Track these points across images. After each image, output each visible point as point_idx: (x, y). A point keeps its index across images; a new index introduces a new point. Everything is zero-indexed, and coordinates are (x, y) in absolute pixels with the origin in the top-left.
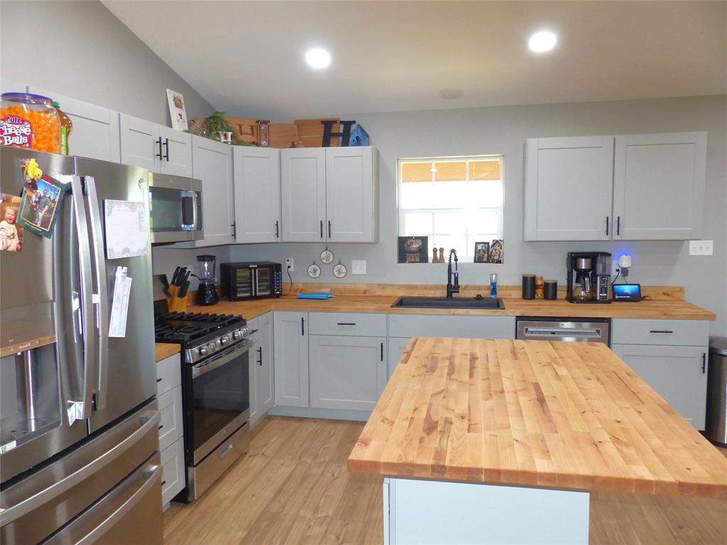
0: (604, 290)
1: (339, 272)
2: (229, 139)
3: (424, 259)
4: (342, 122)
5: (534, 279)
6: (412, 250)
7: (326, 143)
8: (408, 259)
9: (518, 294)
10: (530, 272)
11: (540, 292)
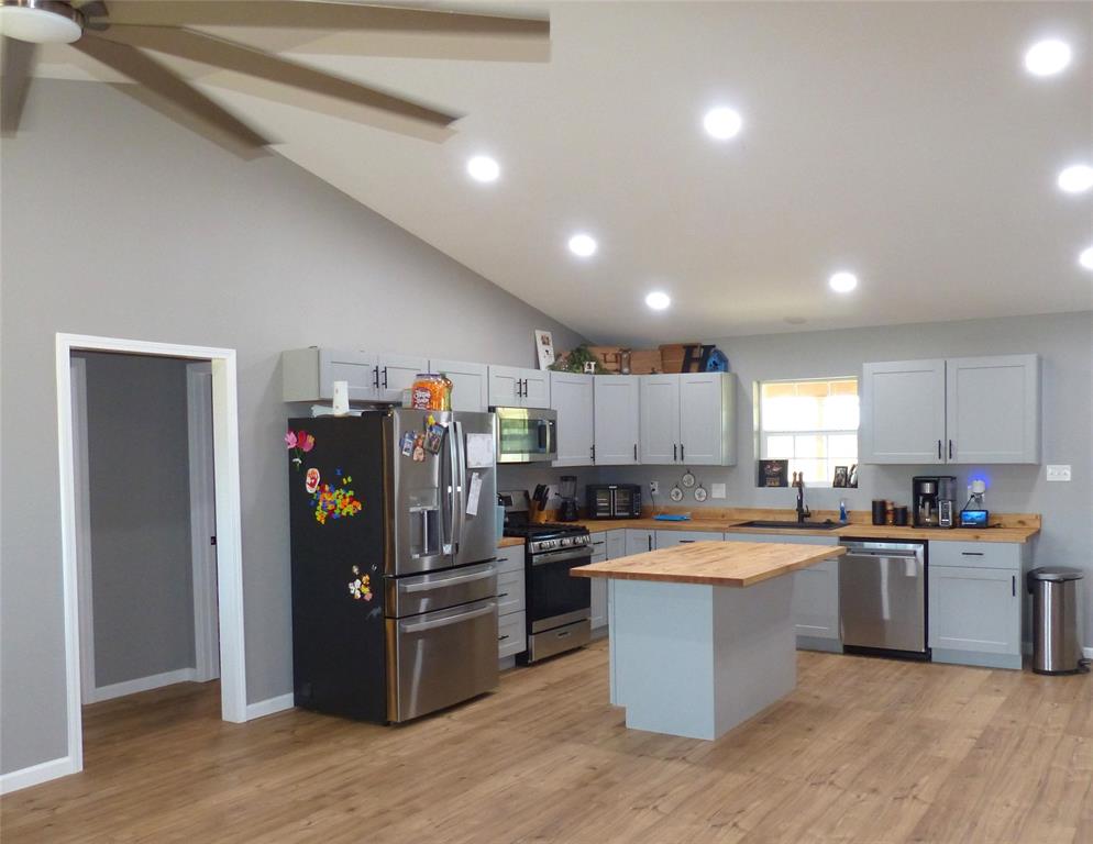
0: (945, 515)
1: (700, 495)
2: (593, 370)
3: (784, 484)
4: (703, 347)
5: (883, 504)
6: (772, 473)
7: (686, 369)
8: (769, 484)
9: (869, 519)
10: (880, 497)
11: (890, 518)
